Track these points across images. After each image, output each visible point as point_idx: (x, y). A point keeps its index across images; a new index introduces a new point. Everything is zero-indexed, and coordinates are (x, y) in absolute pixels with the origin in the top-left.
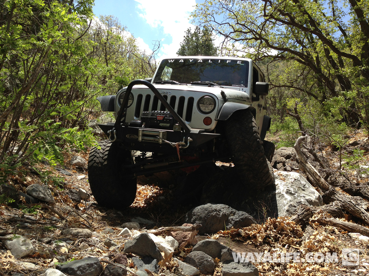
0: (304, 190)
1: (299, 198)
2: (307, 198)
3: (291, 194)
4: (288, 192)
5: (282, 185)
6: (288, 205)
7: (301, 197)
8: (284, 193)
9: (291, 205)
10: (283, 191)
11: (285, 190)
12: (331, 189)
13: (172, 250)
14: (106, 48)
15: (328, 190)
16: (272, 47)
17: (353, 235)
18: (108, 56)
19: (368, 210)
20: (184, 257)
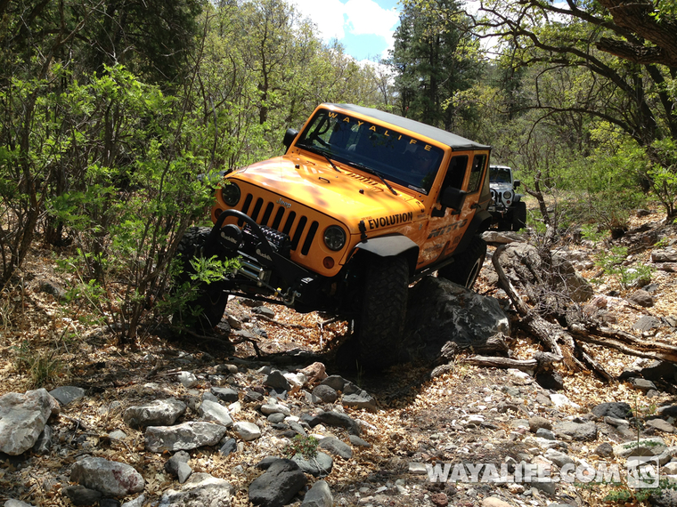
3: (465, 324)
4: (462, 322)
10: (456, 320)
12: (529, 314)
13: (301, 384)
14: (263, 53)
15: (526, 314)
16: (542, 46)
17: (511, 371)
18: (268, 66)
19: (560, 342)
20: (312, 390)
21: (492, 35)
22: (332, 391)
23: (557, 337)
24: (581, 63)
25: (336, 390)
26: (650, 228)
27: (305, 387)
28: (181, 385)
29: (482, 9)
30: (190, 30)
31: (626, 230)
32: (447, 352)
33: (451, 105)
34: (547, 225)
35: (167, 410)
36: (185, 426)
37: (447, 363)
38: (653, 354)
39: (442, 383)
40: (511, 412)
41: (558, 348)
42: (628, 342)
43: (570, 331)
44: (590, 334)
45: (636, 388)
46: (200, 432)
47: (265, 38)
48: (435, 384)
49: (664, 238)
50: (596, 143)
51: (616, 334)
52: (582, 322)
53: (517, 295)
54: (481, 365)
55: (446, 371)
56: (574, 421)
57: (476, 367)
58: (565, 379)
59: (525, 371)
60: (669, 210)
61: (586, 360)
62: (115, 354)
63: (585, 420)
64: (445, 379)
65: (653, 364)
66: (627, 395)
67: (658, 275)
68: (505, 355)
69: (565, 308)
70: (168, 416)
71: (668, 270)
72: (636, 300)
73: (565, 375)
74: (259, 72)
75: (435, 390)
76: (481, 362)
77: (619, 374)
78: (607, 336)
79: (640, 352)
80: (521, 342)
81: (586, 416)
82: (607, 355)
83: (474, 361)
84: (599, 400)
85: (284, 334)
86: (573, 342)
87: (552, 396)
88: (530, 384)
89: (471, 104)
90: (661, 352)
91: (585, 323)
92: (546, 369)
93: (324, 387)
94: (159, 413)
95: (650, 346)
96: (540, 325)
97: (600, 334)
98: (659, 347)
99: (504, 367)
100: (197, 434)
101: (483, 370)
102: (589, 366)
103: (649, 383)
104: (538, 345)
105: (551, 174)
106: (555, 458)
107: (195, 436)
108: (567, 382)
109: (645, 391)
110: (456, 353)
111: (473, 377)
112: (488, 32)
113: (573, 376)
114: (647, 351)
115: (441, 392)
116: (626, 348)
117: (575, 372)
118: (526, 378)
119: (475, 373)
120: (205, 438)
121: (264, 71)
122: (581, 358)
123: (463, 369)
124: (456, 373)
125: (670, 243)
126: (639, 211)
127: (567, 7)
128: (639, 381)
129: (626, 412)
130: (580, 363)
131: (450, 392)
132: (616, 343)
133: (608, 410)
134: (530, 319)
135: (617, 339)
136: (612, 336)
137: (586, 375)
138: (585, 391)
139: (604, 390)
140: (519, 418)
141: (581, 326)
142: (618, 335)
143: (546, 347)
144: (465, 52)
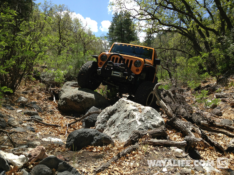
0: (152, 118)
1: (147, 124)
2: (153, 123)
3: (142, 121)
4: (141, 120)
5: (138, 115)
6: (138, 128)
7: (149, 123)
8: (138, 121)
9: (140, 128)
10: (137, 119)
11: (139, 119)
13: (22, 164)
14: (59, 26)
17: (172, 148)
18: (61, 31)
19: (193, 131)
20: (31, 169)
21: (144, 19)
23: (191, 129)
25: (51, 168)
26: (210, 86)
27: (25, 167)
29: (141, 9)
31: (200, 87)
39: (132, 158)
41: (193, 134)
44: (210, 126)
47: (60, 20)
48: (128, 159)
51: (224, 126)
52: (206, 120)
54: (154, 145)
55: (134, 149)
57: (151, 146)
58: (200, 152)
59: (180, 148)
60: (217, 79)
61: (210, 141)
67: (220, 103)
68: (166, 139)
71: (224, 101)
74: (58, 33)
75: (128, 163)
76: (154, 143)
77: (226, 148)
78: (219, 127)
80: (170, 132)
83: (150, 142)
86: (200, 131)
88: (186, 157)
91: (207, 120)
96: (180, 122)
97: (215, 126)
99: (168, 146)
101: (156, 148)
104: (180, 133)
108: (202, 154)
110: (139, 137)
111: (151, 152)
113: (204, 150)
117: (204, 148)
119: (152, 150)
122: (207, 140)
124: (140, 151)
125: (222, 91)
130: (207, 143)
134: (174, 120)
135: (225, 129)
137: (211, 149)
141: (205, 122)
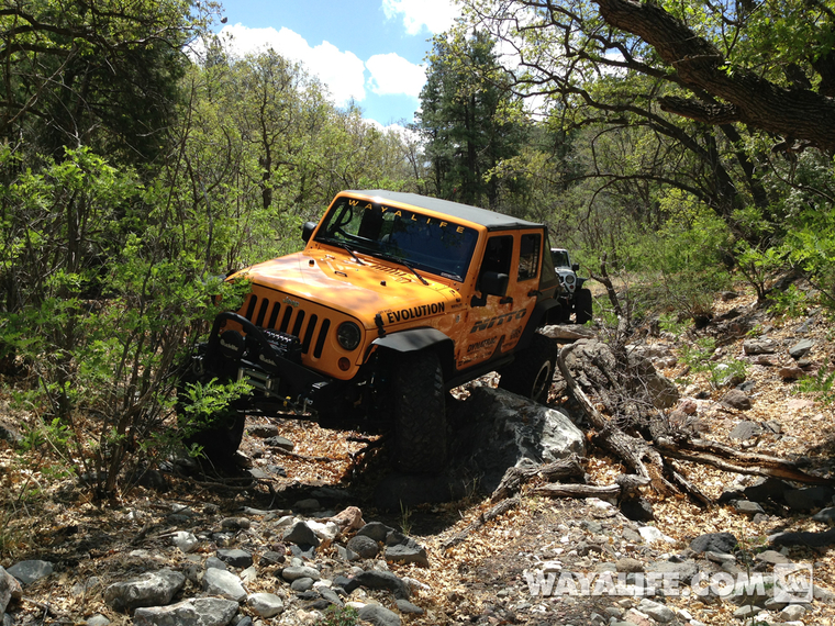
0: (552, 436)
1: (540, 450)
2: (554, 448)
5: (520, 431)
7: (543, 447)
9: (525, 461)
10: (519, 441)
11: (522, 439)
12: (606, 427)
13: (333, 536)
14: (263, 122)
15: (602, 428)
16: (596, 105)
17: (590, 501)
18: (271, 137)
19: (646, 459)
20: (346, 543)
21: (537, 94)
22: (371, 542)
23: (641, 455)
24: (643, 123)
25: (377, 540)
26: (739, 314)
27: (338, 539)
28: (178, 549)
29: (523, 63)
30: (171, 98)
31: (711, 317)
32: (511, 481)
33: (494, 176)
34: (619, 317)
35: (161, 585)
36: (185, 605)
37: (511, 496)
38: (757, 469)
39: (507, 522)
40: (594, 554)
41: (644, 468)
42: (726, 456)
43: (656, 446)
44: (680, 448)
45: (740, 513)
46: (205, 611)
47: (265, 103)
49: (756, 325)
50: (667, 214)
52: (670, 435)
53: (590, 405)
55: (511, 507)
56: (670, 560)
57: (547, 499)
58: (655, 506)
59: (606, 500)
60: (759, 291)
61: (678, 480)
62: (89, 513)
63: (683, 557)
64: (511, 516)
65: (757, 481)
66: (729, 522)
67: (753, 370)
68: (582, 481)
69: (648, 418)
70: (163, 593)
71: (765, 364)
72: (730, 403)
73: (654, 501)
74: (260, 144)
75: (499, 532)
76: (554, 492)
77: (718, 496)
78: (701, 449)
79: (740, 468)
80: (599, 463)
81: (684, 552)
82: (702, 472)
84: (697, 530)
85: (307, 470)
86: (660, 460)
87: (641, 529)
88: (614, 516)
89: (518, 174)
90: (766, 467)
91: (673, 435)
92: (632, 495)
93: (362, 538)
94: (151, 590)
95: (752, 460)
97: (692, 447)
98: (763, 460)
99: (581, 496)
100: (201, 615)
101: (556, 502)
102: (682, 488)
103: (754, 506)
104: (620, 465)
105: (617, 252)
106: (651, 610)
107: (198, 616)
108: (658, 510)
109: (751, 515)
110: (522, 482)
112: (531, 91)
113: (663, 502)
114: (749, 466)
115: (507, 533)
116: (724, 463)
117: (665, 497)
118: (608, 509)
120: (211, 619)
121: (265, 142)
122: (672, 480)
123: (532, 502)
124: (524, 508)
125: (764, 331)
126: (724, 293)
127: (622, 59)
128: (744, 504)
129: (731, 544)
130: (671, 485)
131: (518, 533)
132: (712, 458)
133: (709, 544)
134: (608, 433)
135: (713, 454)
136: (706, 450)
137: (679, 500)
138: (680, 520)
139: (702, 517)
140: (604, 561)
141: (668, 440)
142: (713, 448)
143: (630, 468)
144: (506, 114)
